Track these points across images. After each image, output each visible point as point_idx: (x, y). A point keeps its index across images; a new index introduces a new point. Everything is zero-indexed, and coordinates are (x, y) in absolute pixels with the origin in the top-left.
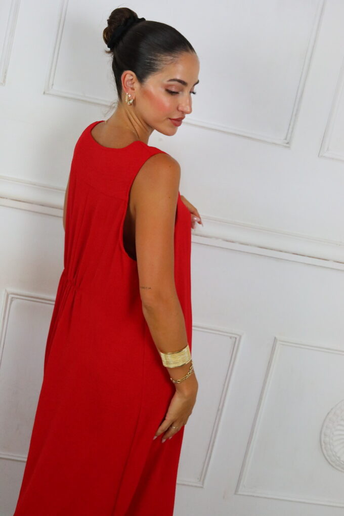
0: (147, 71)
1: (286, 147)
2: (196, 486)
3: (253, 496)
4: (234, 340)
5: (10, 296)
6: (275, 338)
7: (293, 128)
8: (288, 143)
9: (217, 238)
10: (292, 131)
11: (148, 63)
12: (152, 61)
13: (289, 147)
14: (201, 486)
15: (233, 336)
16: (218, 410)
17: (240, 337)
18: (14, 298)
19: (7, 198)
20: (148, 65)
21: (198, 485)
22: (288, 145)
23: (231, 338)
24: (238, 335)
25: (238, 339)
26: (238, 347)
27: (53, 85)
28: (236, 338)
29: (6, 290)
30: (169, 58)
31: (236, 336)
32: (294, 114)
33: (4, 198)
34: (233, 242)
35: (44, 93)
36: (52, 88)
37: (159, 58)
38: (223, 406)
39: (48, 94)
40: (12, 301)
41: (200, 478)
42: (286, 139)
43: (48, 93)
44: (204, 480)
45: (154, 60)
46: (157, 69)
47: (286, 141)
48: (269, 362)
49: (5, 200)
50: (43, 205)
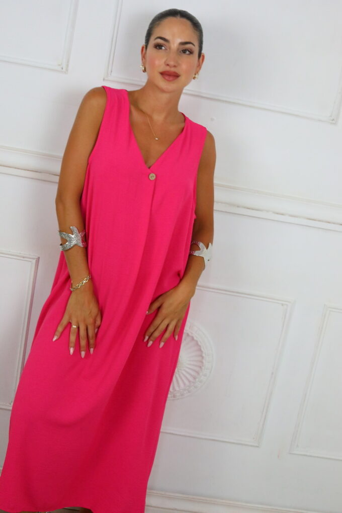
1: (331, 123)
2: (252, 446)
3: (306, 455)
6: (325, 305)
8: (334, 120)
9: (268, 211)
13: (336, 124)
14: (258, 445)
17: (293, 304)
22: (334, 122)
23: (282, 305)
24: (290, 302)
27: (112, 72)
34: (282, 214)
35: (104, 80)
36: (111, 75)
39: (107, 80)
41: (256, 438)
42: (331, 116)
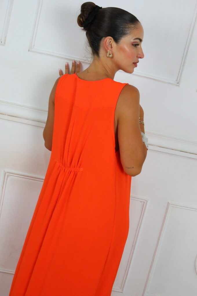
0: (120, 35)
1: (177, 85)
2: (118, 292)
4: (143, 203)
5: (7, 174)
6: (168, 203)
7: (181, 74)
8: (178, 83)
10: (181, 76)
11: (121, 30)
12: (123, 29)
13: (179, 86)
14: (121, 291)
15: (143, 201)
16: (133, 246)
17: (147, 201)
18: (9, 175)
19: (5, 115)
20: (121, 31)
21: (120, 291)
22: (178, 84)
23: (141, 202)
24: (145, 200)
25: (145, 203)
26: (145, 207)
27: (34, 45)
28: (144, 202)
29: (4, 170)
30: (133, 26)
31: (144, 201)
32: (182, 65)
33: (4, 114)
35: (29, 51)
36: (34, 48)
37: (127, 27)
38: (136, 243)
40: (8, 177)
41: (121, 287)
42: (177, 81)
43: (31, 50)
44: (123, 288)
45: (124, 28)
46: (127, 33)
47: (177, 82)
48: (164, 217)
49: (4, 115)
50: (27, 119)
